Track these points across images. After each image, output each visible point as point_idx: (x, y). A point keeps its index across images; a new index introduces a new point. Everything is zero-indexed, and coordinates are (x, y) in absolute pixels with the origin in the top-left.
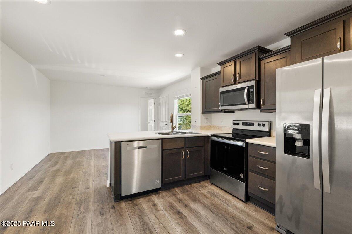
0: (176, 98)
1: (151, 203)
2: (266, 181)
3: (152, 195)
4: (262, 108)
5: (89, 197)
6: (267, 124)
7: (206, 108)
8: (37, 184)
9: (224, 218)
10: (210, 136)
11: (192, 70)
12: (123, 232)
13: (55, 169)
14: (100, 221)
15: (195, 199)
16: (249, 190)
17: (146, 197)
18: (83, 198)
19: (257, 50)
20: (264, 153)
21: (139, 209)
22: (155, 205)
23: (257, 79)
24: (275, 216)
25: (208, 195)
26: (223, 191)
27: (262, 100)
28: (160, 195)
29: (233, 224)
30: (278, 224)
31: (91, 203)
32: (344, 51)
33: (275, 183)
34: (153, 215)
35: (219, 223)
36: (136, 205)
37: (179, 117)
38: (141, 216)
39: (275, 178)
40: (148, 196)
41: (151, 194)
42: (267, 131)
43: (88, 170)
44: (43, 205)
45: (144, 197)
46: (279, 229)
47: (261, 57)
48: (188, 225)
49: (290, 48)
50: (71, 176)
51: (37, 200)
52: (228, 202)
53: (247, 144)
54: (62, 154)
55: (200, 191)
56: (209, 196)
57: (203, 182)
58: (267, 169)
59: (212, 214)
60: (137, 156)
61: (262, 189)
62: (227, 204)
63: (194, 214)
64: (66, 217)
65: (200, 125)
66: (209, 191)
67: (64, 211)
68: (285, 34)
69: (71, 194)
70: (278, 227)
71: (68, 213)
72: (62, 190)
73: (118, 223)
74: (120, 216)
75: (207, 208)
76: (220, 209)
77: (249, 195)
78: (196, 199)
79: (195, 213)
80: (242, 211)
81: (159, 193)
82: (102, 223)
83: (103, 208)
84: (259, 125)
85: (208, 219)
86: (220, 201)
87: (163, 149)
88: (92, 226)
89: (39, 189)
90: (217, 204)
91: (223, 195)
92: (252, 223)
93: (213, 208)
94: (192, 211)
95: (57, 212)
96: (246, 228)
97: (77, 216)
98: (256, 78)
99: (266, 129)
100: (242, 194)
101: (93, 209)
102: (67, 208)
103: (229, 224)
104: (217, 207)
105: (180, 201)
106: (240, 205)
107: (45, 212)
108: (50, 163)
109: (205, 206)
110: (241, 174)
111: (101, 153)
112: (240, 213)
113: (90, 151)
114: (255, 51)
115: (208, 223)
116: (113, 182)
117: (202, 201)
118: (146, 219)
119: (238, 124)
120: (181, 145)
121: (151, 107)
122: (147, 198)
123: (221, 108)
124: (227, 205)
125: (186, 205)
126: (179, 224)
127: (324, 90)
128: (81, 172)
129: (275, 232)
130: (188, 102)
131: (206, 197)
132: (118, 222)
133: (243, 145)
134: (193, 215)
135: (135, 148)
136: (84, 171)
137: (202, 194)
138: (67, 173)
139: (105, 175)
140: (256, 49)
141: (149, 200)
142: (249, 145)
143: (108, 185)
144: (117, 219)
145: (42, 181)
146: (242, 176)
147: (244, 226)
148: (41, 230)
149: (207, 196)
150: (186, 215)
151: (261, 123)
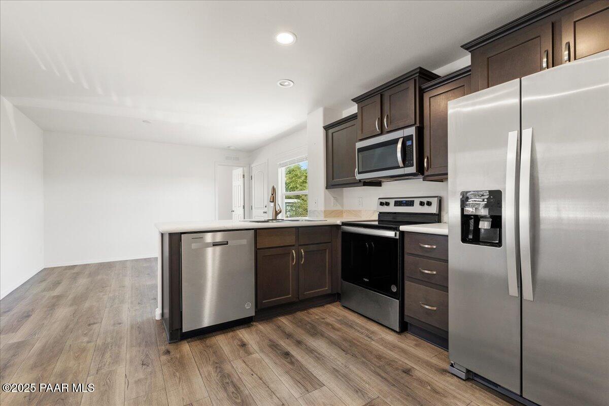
0: (282, 165)
1: (236, 342)
2: (434, 293)
3: (240, 329)
4: (426, 173)
5: (121, 338)
6: (435, 202)
7: (333, 179)
8: (18, 321)
9: (364, 359)
10: (341, 224)
11: (308, 114)
12: (184, 391)
13: (55, 295)
14: (141, 376)
15: (314, 332)
16: (406, 313)
17: (227, 332)
18: (109, 340)
19: (418, 74)
20: (429, 246)
21: (215, 353)
22: (243, 345)
23: (418, 125)
24: (448, 351)
25: (337, 325)
26: (362, 318)
27: (426, 160)
28: (253, 329)
29: (379, 367)
30: (452, 362)
31: (124, 348)
32: (553, 66)
33: (448, 295)
34: (240, 361)
35: (356, 368)
36: (211, 347)
37: (287, 204)
38: (219, 363)
39: (448, 287)
40: (232, 331)
41: (237, 327)
42: (435, 212)
43: (119, 293)
44: (29, 355)
45: (224, 333)
46: (454, 371)
47: (424, 87)
48: (302, 374)
49: (470, 71)
50: (87, 305)
51: (18, 347)
52: (370, 334)
53: (402, 233)
54: (69, 269)
55: (324, 319)
56: (340, 326)
57: (329, 305)
58: (435, 273)
59: (343, 353)
60: (212, 259)
61: (427, 307)
62: (369, 338)
63: (314, 356)
64: (75, 372)
65: (323, 209)
66: (339, 318)
67: (72, 363)
68: (462, 47)
69: (86, 335)
70: (453, 367)
71: (79, 366)
72: (67, 329)
73: (176, 378)
74: (180, 365)
75: (335, 345)
76: (358, 346)
77: (406, 319)
78: (316, 332)
79: (316, 354)
80: (394, 347)
81: (252, 325)
82: (146, 379)
83: (147, 355)
84: (422, 204)
85: (338, 362)
86: (357, 334)
87: (258, 247)
88: (127, 384)
89: (21, 329)
90: (354, 339)
91: (363, 325)
92: (410, 364)
93: (346, 345)
94: (310, 351)
95: (59, 366)
96: (400, 372)
97: (98, 370)
98: (415, 123)
99: (433, 209)
100: (394, 321)
101: (128, 356)
102: (77, 358)
103: (372, 368)
104: (352, 343)
105: (289, 336)
106: (391, 337)
107: (34, 367)
108: (44, 285)
109: (332, 342)
110: (392, 286)
111: (144, 265)
112: (391, 350)
113: (123, 263)
114: (415, 76)
115: (337, 368)
116: (167, 311)
117: (326, 335)
118: (227, 368)
119: (387, 204)
120: (290, 240)
121: (238, 183)
122: (230, 334)
123: (359, 177)
124: (369, 340)
125: (299, 343)
126: (287, 372)
127: (523, 131)
128: (106, 297)
129: (448, 376)
130: (303, 178)
131: (334, 328)
132: (175, 376)
133: (396, 236)
134: (310, 357)
135: (208, 245)
136: (111, 295)
137: (328, 324)
138: (79, 300)
139: (153, 301)
140: (415, 74)
141: (232, 337)
142: (406, 235)
143: (158, 317)
144: (174, 371)
145: (28, 316)
146: (394, 289)
147: (397, 369)
148: (25, 397)
149: (336, 327)
150: (299, 357)
151: (425, 200)
